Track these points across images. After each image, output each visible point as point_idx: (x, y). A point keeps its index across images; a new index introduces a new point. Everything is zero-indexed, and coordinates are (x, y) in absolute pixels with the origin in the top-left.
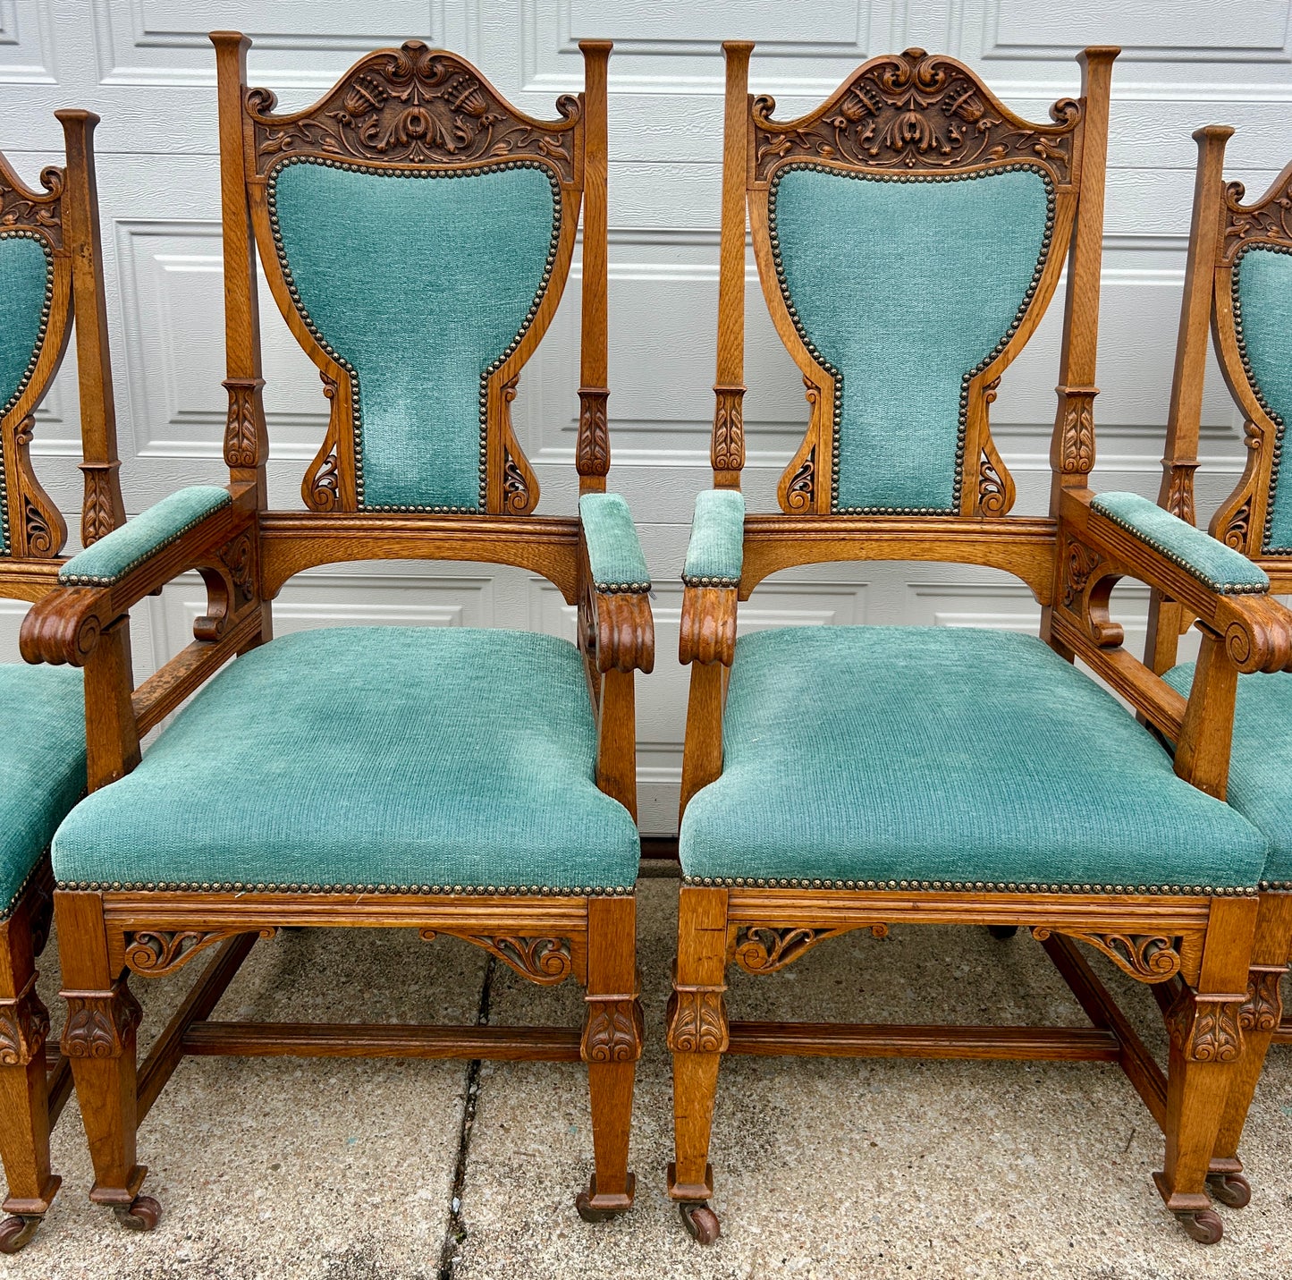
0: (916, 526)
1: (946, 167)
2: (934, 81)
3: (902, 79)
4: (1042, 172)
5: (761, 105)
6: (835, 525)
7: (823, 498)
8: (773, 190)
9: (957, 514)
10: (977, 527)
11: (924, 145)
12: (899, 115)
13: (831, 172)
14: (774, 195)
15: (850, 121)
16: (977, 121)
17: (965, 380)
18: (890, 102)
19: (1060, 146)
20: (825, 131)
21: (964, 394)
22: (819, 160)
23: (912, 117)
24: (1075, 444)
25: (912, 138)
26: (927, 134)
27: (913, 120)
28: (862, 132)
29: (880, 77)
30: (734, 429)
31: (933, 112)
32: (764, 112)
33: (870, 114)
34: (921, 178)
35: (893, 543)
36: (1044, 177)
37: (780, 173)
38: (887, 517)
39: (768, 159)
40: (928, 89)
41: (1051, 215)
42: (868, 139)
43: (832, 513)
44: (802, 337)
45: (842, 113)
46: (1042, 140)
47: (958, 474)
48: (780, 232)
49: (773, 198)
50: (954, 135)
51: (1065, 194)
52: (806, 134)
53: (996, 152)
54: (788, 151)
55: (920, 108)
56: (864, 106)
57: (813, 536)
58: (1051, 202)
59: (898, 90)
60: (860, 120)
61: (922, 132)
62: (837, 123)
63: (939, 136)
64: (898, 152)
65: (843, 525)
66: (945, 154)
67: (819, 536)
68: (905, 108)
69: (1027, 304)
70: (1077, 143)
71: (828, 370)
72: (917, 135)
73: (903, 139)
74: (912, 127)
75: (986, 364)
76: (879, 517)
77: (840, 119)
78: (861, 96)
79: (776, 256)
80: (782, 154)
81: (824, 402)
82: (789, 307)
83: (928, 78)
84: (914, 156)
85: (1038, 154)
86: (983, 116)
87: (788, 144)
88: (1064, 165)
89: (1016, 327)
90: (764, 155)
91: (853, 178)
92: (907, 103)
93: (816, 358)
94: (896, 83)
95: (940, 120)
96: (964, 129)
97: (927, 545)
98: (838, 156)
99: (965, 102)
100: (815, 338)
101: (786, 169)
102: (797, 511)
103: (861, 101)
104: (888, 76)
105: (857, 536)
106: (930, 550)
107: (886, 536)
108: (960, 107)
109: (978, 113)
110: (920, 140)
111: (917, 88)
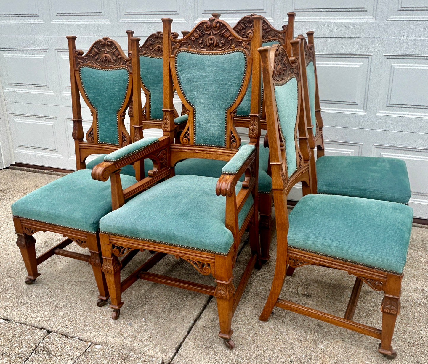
0: (215, 150)
1: (220, 51)
2: (216, 27)
3: (208, 26)
4: (244, 52)
5: (172, 35)
6: (195, 148)
7: (191, 141)
8: (176, 57)
9: (225, 148)
10: (230, 152)
11: (214, 45)
12: (208, 36)
13: (190, 53)
14: (176, 59)
15: (195, 38)
16: (228, 38)
17: (226, 111)
18: (206, 33)
19: (248, 44)
20: (190, 41)
21: (226, 114)
22: (187, 49)
23: (211, 37)
24: (252, 130)
25: (211, 43)
26: (215, 42)
27: (211, 38)
28: (199, 41)
29: (203, 26)
30: (168, 121)
31: (217, 35)
32: (173, 37)
33: (201, 36)
34: (214, 54)
35: (210, 155)
36: (244, 53)
37: (178, 53)
38: (208, 147)
39: (175, 49)
40: (215, 29)
41: (246, 64)
42: (200, 43)
43: (194, 145)
44: (185, 97)
45: (194, 36)
46: (244, 43)
47: (225, 136)
48: (178, 68)
49: (176, 60)
50: (222, 42)
51: (249, 58)
52: (184, 42)
53: (232, 47)
54: (180, 47)
55: (214, 34)
56: (199, 34)
57: (190, 151)
58: (246, 60)
59: (208, 29)
60: (199, 38)
61: (214, 41)
62: (192, 39)
63: (219, 42)
64: (209, 46)
65: (197, 148)
66: (220, 47)
67: (191, 151)
68: (210, 34)
69: (240, 90)
70: (252, 44)
71: (192, 106)
72: (212, 42)
73: (209, 43)
74: (211, 40)
75: (231, 106)
76: (206, 147)
77: (193, 38)
78: (198, 31)
79: (177, 75)
80: (178, 48)
81: (191, 115)
82: (181, 89)
83: (214, 26)
84: (213, 48)
85: (243, 47)
86: (230, 36)
87: (180, 45)
88: (249, 50)
89: (238, 96)
90: (174, 48)
91: (196, 54)
92: (211, 33)
93: (189, 103)
94: (207, 27)
95: (219, 37)
96: (225, 40)
97: (219, 156)
98: (193, 48)
99: (224, 32)
100: (188, 97)
101: (179, 52)
102: (185, 144)
103: (198, 33)
104: (205, 26)
105: (201, 152)
106: (219, 157)
107: (208, 152)
108: (223, 34)
109: (228, 35)
110: (214, 43)
111: (213, 29)
